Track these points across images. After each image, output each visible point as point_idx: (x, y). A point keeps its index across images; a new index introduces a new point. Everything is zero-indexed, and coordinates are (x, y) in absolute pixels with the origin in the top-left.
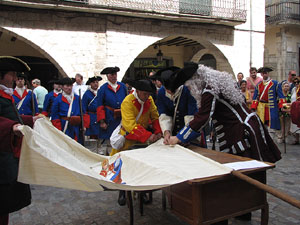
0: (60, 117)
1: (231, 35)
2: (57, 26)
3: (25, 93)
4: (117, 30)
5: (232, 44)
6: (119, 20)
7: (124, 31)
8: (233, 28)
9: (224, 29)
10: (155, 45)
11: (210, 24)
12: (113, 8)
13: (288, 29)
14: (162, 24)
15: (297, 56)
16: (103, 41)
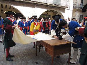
2: (23, 6)
3: (14, 21)
4: (38, 7)
5: (65, 13)
6: (38, 5)
7: (39, 8)
8: (65, 9)
9: (63, 9)
10: (46, 12)
11: (60, 7)
12: (37, 2)
13: (78, 10)
14: (48, 6)
15: (79, 17)
16: (34, 10)
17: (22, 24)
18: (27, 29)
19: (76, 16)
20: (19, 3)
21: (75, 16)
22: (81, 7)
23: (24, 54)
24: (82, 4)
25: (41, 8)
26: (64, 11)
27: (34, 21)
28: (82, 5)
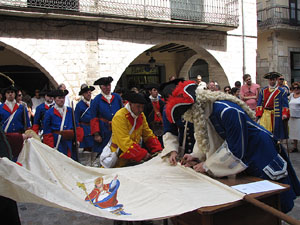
0: (53, 131)
1: (225, 40)
2: (48, 35)
4: (109, 38)
5: (225, 50)
6: (113, 28)
7: (116, 38)
8: (225, 34)
9: (217, 35)
10: (147, 52)
11: (203, 30)
12: (104, 16)
13: (279, 33)
15: (289, 60)
16: (95, 49)
17: (51, 117)
18: (74, 140)
19: (275, 57)
21: (269, 58)
22: (293, 16)
24: (293, 5)
25: (124, 38)
26: (221, 44)
28: (296, 9)
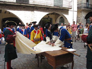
1: (68, 12)
2: (21, 10)
5: (68, 15)
6: (37, 8)
7: (39, 11)
8: (68, 10)
9: (66, 11)
10: (47, 14)
11: (62, 9)
12: (36, 5)
13: (83, 10)
14: (49, 9)
16: (33, 14)
19: (82, 17)
20: (16, 7)
21: (80, 17)
22: (87, 6)
23: (25, 65)
24: (87, 3)
25: (41, 11)
27: (35, 29)
